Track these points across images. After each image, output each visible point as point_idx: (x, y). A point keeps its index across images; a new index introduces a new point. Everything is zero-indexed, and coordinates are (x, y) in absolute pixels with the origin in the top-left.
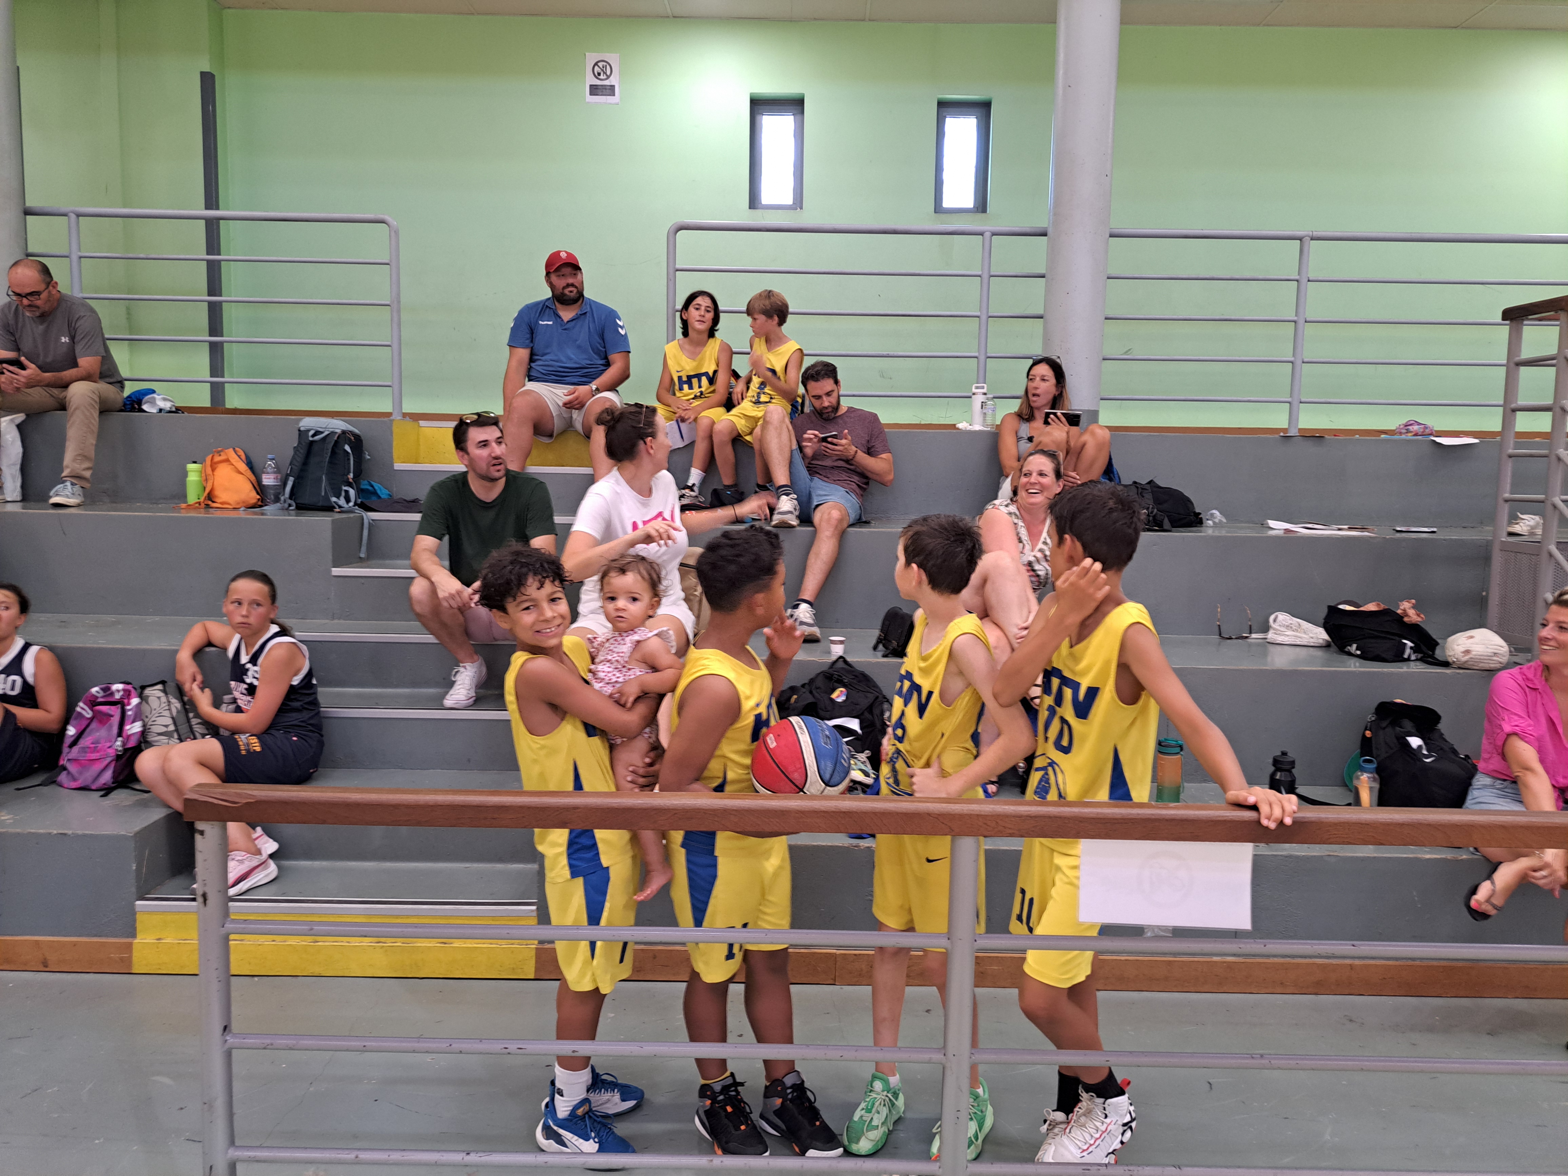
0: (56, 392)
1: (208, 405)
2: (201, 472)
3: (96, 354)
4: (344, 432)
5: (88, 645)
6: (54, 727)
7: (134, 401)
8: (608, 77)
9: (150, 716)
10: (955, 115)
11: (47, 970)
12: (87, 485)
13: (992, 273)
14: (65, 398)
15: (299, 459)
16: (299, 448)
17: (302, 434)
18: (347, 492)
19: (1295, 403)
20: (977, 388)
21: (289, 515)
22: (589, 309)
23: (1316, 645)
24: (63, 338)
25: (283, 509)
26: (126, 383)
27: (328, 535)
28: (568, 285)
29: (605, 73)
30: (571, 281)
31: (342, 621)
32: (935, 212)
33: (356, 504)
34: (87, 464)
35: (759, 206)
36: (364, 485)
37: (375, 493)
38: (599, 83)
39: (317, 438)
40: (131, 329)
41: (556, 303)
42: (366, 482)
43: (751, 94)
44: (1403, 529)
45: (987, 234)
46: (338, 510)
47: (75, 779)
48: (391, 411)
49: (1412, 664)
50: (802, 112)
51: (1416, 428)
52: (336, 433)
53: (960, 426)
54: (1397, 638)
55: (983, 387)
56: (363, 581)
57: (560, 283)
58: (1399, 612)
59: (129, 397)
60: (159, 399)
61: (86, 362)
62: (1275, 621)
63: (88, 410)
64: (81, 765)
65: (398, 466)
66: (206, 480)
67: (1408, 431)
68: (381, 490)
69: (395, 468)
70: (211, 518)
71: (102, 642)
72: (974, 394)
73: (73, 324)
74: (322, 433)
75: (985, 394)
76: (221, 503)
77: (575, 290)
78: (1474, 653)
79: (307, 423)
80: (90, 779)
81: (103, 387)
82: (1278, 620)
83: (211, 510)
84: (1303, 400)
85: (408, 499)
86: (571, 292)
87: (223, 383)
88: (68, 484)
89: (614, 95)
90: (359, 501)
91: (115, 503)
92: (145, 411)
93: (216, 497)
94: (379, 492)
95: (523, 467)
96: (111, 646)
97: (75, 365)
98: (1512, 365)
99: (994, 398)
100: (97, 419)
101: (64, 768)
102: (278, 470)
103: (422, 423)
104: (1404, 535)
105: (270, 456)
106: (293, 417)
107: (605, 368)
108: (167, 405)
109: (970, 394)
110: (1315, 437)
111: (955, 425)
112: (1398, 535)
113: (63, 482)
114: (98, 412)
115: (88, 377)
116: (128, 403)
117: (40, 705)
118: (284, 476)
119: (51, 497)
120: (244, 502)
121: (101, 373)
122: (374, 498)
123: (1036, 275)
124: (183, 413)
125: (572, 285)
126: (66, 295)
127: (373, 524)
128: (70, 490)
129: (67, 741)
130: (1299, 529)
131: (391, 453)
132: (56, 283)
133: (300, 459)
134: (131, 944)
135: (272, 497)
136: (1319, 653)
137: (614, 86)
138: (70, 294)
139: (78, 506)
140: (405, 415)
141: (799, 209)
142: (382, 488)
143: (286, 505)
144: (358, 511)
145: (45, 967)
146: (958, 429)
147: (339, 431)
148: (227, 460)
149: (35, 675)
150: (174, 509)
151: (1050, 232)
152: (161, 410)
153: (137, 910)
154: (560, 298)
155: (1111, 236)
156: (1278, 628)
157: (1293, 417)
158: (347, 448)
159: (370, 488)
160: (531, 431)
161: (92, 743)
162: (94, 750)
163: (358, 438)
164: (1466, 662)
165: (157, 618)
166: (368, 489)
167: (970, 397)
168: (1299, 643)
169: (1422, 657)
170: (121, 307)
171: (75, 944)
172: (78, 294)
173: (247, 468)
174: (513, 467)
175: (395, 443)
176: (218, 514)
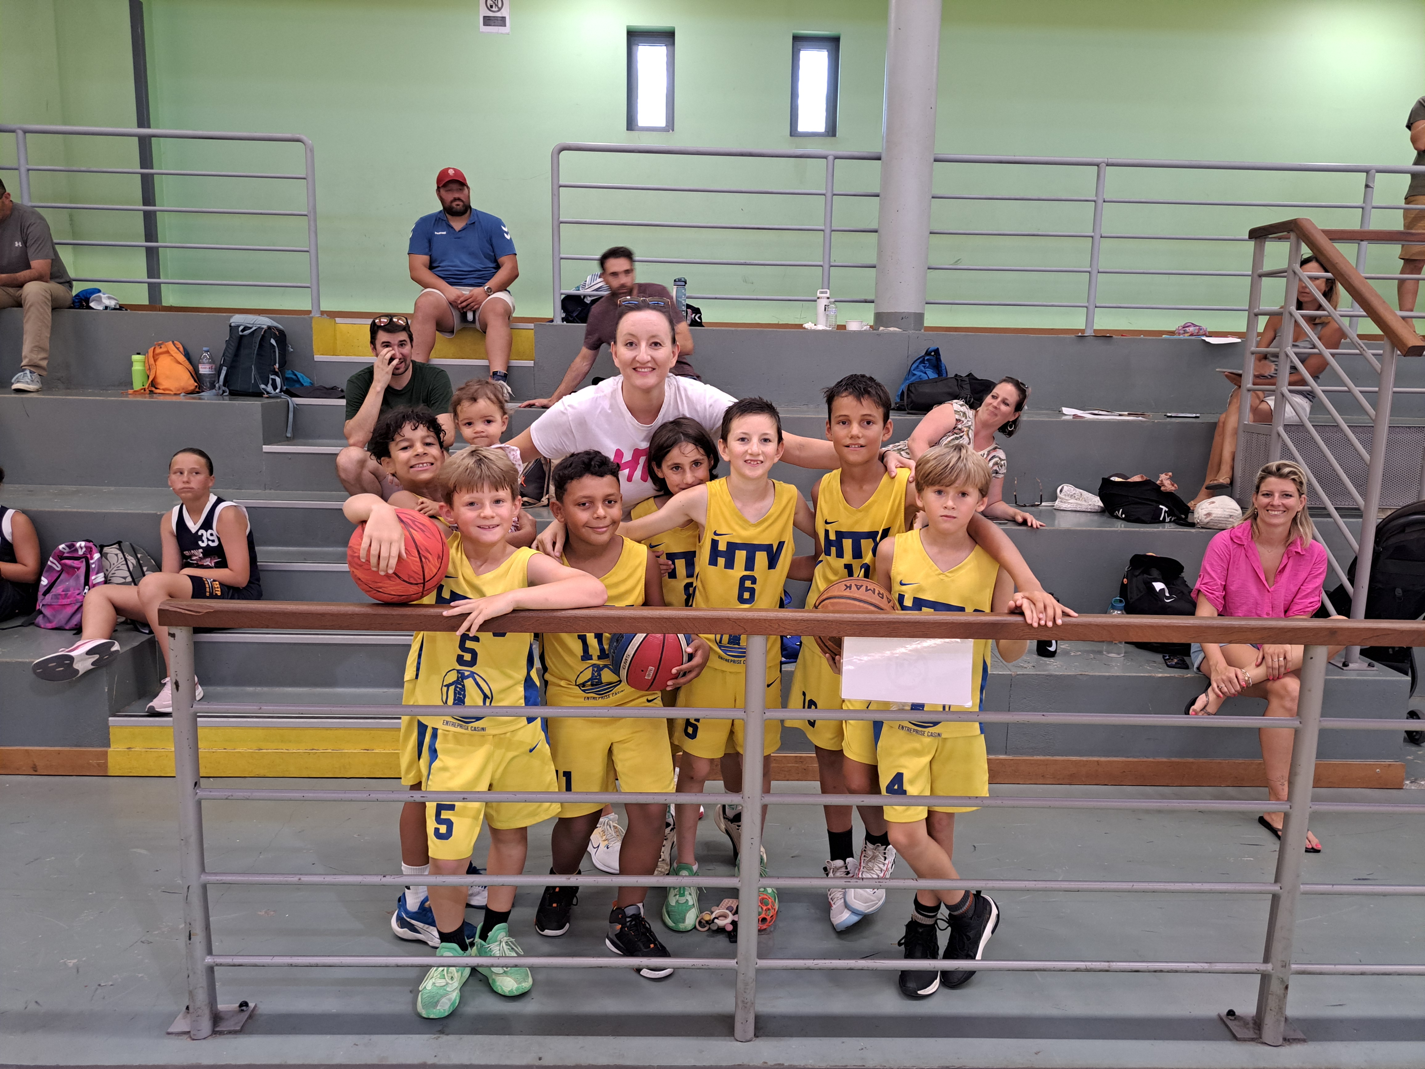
0: (12, 291)
1: (147, 303)
2: (145, 362)
3: (45, 257)
4: (269, 328)
5: (56, 510)
6: (31, 578)
7: (81, 299)
8: (500, 9)
9: (109, 570)
10: (806, 48)
11: (36, 773)
12: (44, 373)
13: (835, 192)
14: (21, 296)
15: (230, 351)
16: (231, 342)
17: (233, 329)
18: (274, 380)
19: (1091, 307)
20: (822, 293)
21: (223, 400)
22: (476, 219)
23: (1093, 511)
24: (16, 243)
25: (217, 395)
26: (74, 283)
27: (259, 416)
28: (455, 199)
29: (497, 5)
30: (457, 195)
31: (273, 491)
32: (791, 135)
33: (281, 391)
34: (43, 355)
35: (636, 128)
36: (289, 374)
37: (298, 381)
38: (491, 14)
39: (246, 332)
40: (75, 235)
41: (447, 215)
42: (290, 371)
43: (627, 26)
44: (1173, 415)
45: (831, 158)
46: (266, 396)
47: (50, 622)
48: (310, 309)
49: (1167, 525)
50: (673, 44)
51: (1192, 329)
52: (263, 328)
53: (806, 326)
54: (1154, 504)
55: (826, 293)
56: (290, 456)
57: (449, 197)
58: (1158, 482)
59: (76, 296)
60: (105, 298)
61: (38, 264)
62: (1061, 491)
63: (42, 307)
64: (54, 609)
65: (318, 358)
66: (150, 369)
67: (1185, 332)
68: (303, 379)
69: (315, 360)
70: (155, 401)
71: (68, 508)
72: (818, 298)
73: (25, 231)
74: (251, 328)
75: (828, 298)
76: (164, 390)
77: (461, 203)
78: (1214, 515)
79: (237, 319)
80: (63, 622)
81: (53, 286)
82: (1063, 491)
83: (155, 395)
84: (1098, 305)
85: (327, 386)
86: (458, 205)
87: (159, 284)
88: (28, 372)
89: (505, 26)
90: (285, 388)
91: (69, 389)
92: (93, 309)
93: (158, 384)
94: (301, 379)
95: (428, 360)
96: (75, 510)
97: (28, 266)
98: (1255, 276)
99: (835, 301)
100: (50, 315)
101: (40, 612)
102: (212, 360)
103: (338, 320)
104: (1173, 420)
105: (205, 349)
106: (224, 314)
107: (495, 271)
108: (112, 303)
109: (816, 298)
110: (1105, 337)
111: (802, 325)
112: (1168, 419)
113: (23, 370)
114: (50, 310)
115: (40, 278)
116: (77, 301)
117: (18, 560)
118: (218, 365)
119: (13, 384)
120: (183, 389)
121: (51, 274)
122: (297, 386)
123: (873, 194)
124: (126, 310)
125: (459, 199)
126: (17, 204)
127: (297, 408)
128: (30, 377)
129: (42, 590)
130: (1087, 415)
131: (311, 346)
132: (9, 194)
133: (232, 351)
134: (107, 752)
135: (208, 384)
136: (1096, 518)
137: (505, 18)
138: (20, 202)
139: (37, 391)
140: (323, 313)
141: (671, 132)
142: (304, 377)
143: (221, 392)
144: (285, 397)
145: (35, 771)
146: (804, 328)
147: (265, 327)
148: (168, 352)
149: (13, 534)
150: (122, 395)
151: (883, 156)
152: (106, 308)
153: (110, 724)
154: (449, 210)
155: (935, 160)
156: (1064, 497)
157: (1089, 320)
158: (273, 341)
159: (294, 377)
160: (434, 327)
161: (63, 591)
162: (66, 596)
163: (282, 333)
164: (1208, 523)
165: (112, 488)
166: (292, 378)
167: (816, 301)
168: (1078, 509)
169: (1174, 520)
170: (65, 214)
171: (59, 753)
172: (27, 202)
173: (185, 359)
174: (419, 359)
175: (314, 338)
176: (161, 398)
